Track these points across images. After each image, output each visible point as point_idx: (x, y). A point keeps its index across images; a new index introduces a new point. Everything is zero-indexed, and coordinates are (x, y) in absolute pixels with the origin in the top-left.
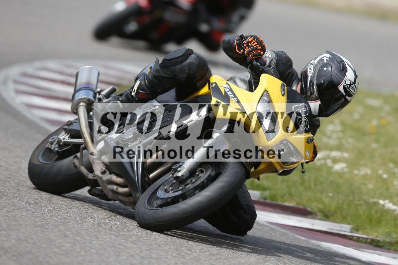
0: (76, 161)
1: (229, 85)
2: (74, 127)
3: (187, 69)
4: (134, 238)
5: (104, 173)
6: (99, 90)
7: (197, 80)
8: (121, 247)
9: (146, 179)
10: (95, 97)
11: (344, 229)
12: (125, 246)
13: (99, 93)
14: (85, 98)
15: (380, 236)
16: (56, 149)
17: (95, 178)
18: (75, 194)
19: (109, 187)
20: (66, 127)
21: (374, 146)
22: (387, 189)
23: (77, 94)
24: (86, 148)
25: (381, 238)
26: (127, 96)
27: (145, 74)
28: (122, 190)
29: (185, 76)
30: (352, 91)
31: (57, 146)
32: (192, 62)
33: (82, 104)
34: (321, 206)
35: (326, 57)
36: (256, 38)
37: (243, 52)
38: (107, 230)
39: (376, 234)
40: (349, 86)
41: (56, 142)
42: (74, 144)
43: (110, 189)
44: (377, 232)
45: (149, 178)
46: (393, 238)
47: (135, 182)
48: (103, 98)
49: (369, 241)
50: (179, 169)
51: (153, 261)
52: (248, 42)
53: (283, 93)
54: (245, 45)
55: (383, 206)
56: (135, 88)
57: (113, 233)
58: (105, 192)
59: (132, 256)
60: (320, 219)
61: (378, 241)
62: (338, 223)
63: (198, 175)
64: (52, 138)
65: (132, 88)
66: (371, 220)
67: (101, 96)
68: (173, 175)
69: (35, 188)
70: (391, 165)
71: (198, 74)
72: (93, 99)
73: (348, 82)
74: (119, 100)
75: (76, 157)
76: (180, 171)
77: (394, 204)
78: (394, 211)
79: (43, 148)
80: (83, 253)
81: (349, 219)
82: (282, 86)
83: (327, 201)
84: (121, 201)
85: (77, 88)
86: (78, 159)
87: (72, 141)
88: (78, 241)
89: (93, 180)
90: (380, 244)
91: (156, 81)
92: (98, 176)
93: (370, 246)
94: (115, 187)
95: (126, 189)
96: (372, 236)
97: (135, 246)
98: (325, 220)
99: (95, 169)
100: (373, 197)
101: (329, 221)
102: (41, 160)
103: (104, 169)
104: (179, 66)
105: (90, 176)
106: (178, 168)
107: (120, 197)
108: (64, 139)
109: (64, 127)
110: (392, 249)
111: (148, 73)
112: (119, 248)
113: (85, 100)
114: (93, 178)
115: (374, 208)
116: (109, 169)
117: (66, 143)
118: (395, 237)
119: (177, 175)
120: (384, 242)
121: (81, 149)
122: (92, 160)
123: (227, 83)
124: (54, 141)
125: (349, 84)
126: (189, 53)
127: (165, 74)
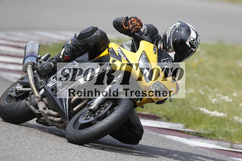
0: (27, 102)
2: (25, 81)
3: (94, 39)
5: (45, 109)
6: (39, 56)
7: (100, 46)
9: (72, 111)
10: (37, 61)
11: (179, 126)
13: (40, 58)
14: (31, 62)
15: (201, 130)
16: (15, 95)
17: (40, 112)
18: (27, 123)
19: (49, 118)
20: (21, 81)
21: (196, 75)
22: (205, 101)
23: (26, 60)
24: (33, 94)
26: (57, 59)
27: (68, 45)
28: (56, 119)
29: (93, 44)
30: (195, 44)
31: (15, 93)
32: (97, 35)
33: (29, 66)
34: (165, 113)
36: (136, 18)
37: (129, 28)
39: (199, 129)
41: (14, 91)
42: (25, 92)
45: (73, 111)
46: (209, 131)
47: (65, 114)
48: (43, 61)
49: (195, 133)
50: (91, 104)
52: (131, 21)
53: (155, 52)
54: (130, 23)
55: (203, 112)
56: (62, 53)
58: (47, 121)
60: (165, 121)
61: (200, 133)
62: (175, 123)
63: (104, 106)
64: (12, 88)
65: (60, 54)
66: (195, 121)
67: (41, 60)
68: (88, 108)
69: (2, 121)
70: (207, 87)
71: (101, 43)
72: (36, 62)
73: (192, 39)
74: (52, 62)
75: (27, 100)
77: (209, 110)
78: (209, 114)
79: (7, 95)
81: (182, 120)
82: (154, 47)
83: (168, 110)
84: (56, 126)
85: (26, 56)
86: (28, 101)
87: (24, 90)
89: (39, 113)
90: (202, 135)
93: (196, 137)
94: (52, 118)
95: (59, 119)
96: (197, 130)
98: (168, 122)
99: (39, 107)
100: (196, 106)
101: (170, 122)
102: (6, 103)
103: (45, 107)
104: (89, 38)
105: (37, 111)
107: (56, 124)
108: (19, 89)
109: (19, 81)
111: (70, 43)
113: (31, 63)
114: (38, 113)
115: (197, 114)
116: (48, 106)
117: (21, 91)
118: (211, 130)
119: (91, 108)
120: (204, 134)
121: (30, 95)
122: (37, 101)
123: (119, 48)
124: (13, 90)
125: (192, 41)
126: (95, 29)
127: (80, 43)
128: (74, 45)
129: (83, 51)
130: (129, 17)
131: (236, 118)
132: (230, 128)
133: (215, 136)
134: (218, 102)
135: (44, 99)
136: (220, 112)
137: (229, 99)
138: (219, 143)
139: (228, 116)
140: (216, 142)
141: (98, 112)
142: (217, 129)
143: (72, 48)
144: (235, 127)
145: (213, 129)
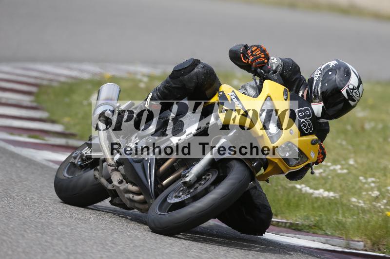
0: (97, 173)
1: (234, 92)
3: (195, 77)
4: (59, 234)
5: (121, 182)
7: (205, 88)
8: (46, 244)
9: (160, 186)
12: (51, 243)
15: (298, 220)
16: (79, 163)
17: (114, 188)
19: (127, 195)
20: (89, 142)
24: (105, 161)
25: (299, 222)
28: (137, 198)
29: (193, 85)
30: (355, 95)
31: (80, 160)
32: (199, 71)
35: (332, 63)
36: (259, 47)
37: (248, 62)
38: (33, 229)
39: (294, 218)
40: (352, 91)
41: (79, 156)
43: (127, 198)
44: (296, 216)
45: (162, 185)
46: (312, 221)
47: (149, 190)
49: (288, 225)
50: (187, 175)
51: (79, 256)
52: (252, 52)
53: (285, 98)
54: (249, 55)
55: (301, 190)
56: (149, 100)
57: (39, 231)
58: (124, 201)
59: (58, 253)
61: (297, 225)
63: (205, 179)
64: (75, 153)
65: (146, 100)
66: (289, 205)
69: (61, 202)
71: (205, 83)
73: (351, 87)
75: (96, 169)
76: (188, 176)
77: (311, 188)
78: (312, 194)
79: (68, 163)
80: (10, 252)
82: (285, 90)
84: (138, 209)
86: (98, 171)
88: (4, 241)
90: (299, 228)
91: (167, 92)
92: (116, 186)
93: (289, 230)
94: (131, 196)
95: (141, 197)
96: (291, 220)
97: (60, 242)
99: (113, 179)
102: (66, 175)
103: (121, 178)
104: (186, 76)
105: (110, 187)
106: (187, 173)
107: (137, 205)
108: (86, 153)
109: (87, 142)
110: (311, 232)
112: (46, 246)
114: (112, 188)
115: (292, 193)
116: (125, 179)
117: (88, 157)
118: (313, 220)
119: (185, 181)
120: (303, 225)
121: (101, 162)
122: (110, 171)
123: (233, 91)
124: (77, 156)
125: (351, 89)
126: (196, 63)
127: (175, 84)
128: (165, 87)
129: (179, 96)
130: (249, 45)
131: (354, 200)
132: (344, 216)
133: (321, 229)
134: (324, 175)
135: (120, 167)
136: (329, 190)
137: (342, 169)
138: (327, 240)
139: (341, 197)
140: (322, 239)
141: (195, 187)
142: (324, 217)
143: (163, 92)
144: (353, 215)
145: (317, 218)
